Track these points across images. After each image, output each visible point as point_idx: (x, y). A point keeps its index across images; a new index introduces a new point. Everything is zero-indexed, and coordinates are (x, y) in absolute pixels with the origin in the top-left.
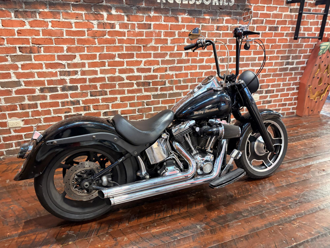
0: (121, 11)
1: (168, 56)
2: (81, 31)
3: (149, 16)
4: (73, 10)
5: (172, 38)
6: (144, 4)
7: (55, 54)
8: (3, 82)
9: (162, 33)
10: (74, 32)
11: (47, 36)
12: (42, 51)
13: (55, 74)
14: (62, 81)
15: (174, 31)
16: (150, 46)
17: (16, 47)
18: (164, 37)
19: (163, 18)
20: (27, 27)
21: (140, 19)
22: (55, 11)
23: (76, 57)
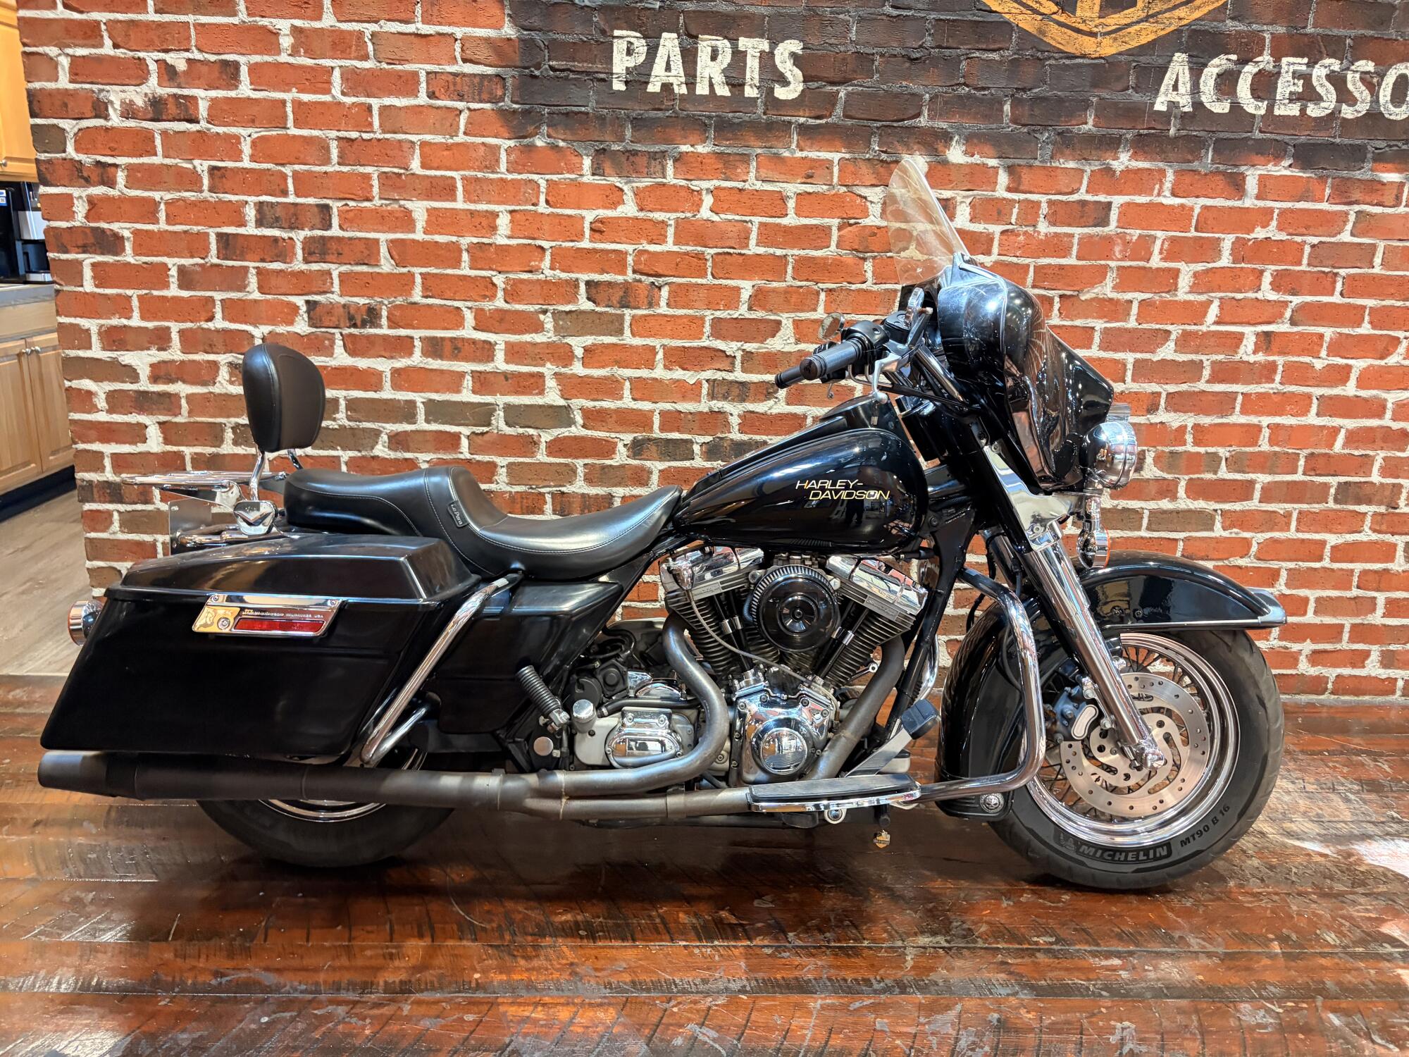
0: (988, 149)
1: (1171, 345)
2: (816, 226)
3: (1109, 171)
4: (798, 146)
5: (1200, 267)
6: (1091, 121)
7: (708, 313)
8: (515, 407)
9: (1158, 243)
10: (788, 230)
11: (688, 244)
12: (663, 303)
13: (691, 392)
14: (715, 420)
15: (1217, 235)
16: (1093, 300)
17: (577, 280)
18: (1164, 259)
19: (1170, 176)
20: (629, 209)
21: (1063, 182)
22: (735, 150)
23: (778, 330)
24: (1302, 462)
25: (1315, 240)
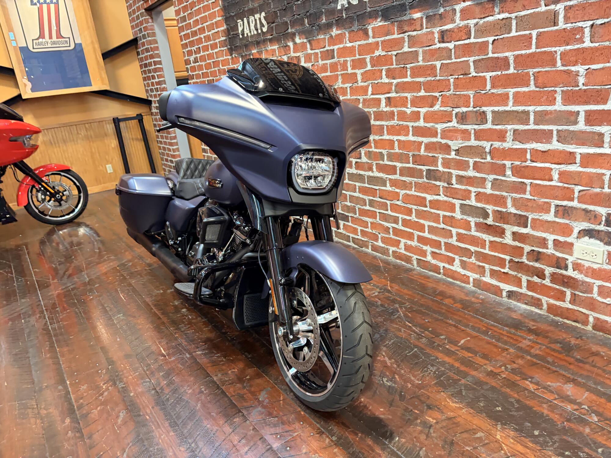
0: (304, 37)
3: (331, 36)
4: (270, 46)
5: (362, 71)
6: (324, 19)
9: (349, 62)
15: (364, 57)
16: (338, 88)
18: (352, 69)
19: (347, 35)
21: (322, 44)
22: (260, 50)
24: (411, 158)
25: (395, 53)
